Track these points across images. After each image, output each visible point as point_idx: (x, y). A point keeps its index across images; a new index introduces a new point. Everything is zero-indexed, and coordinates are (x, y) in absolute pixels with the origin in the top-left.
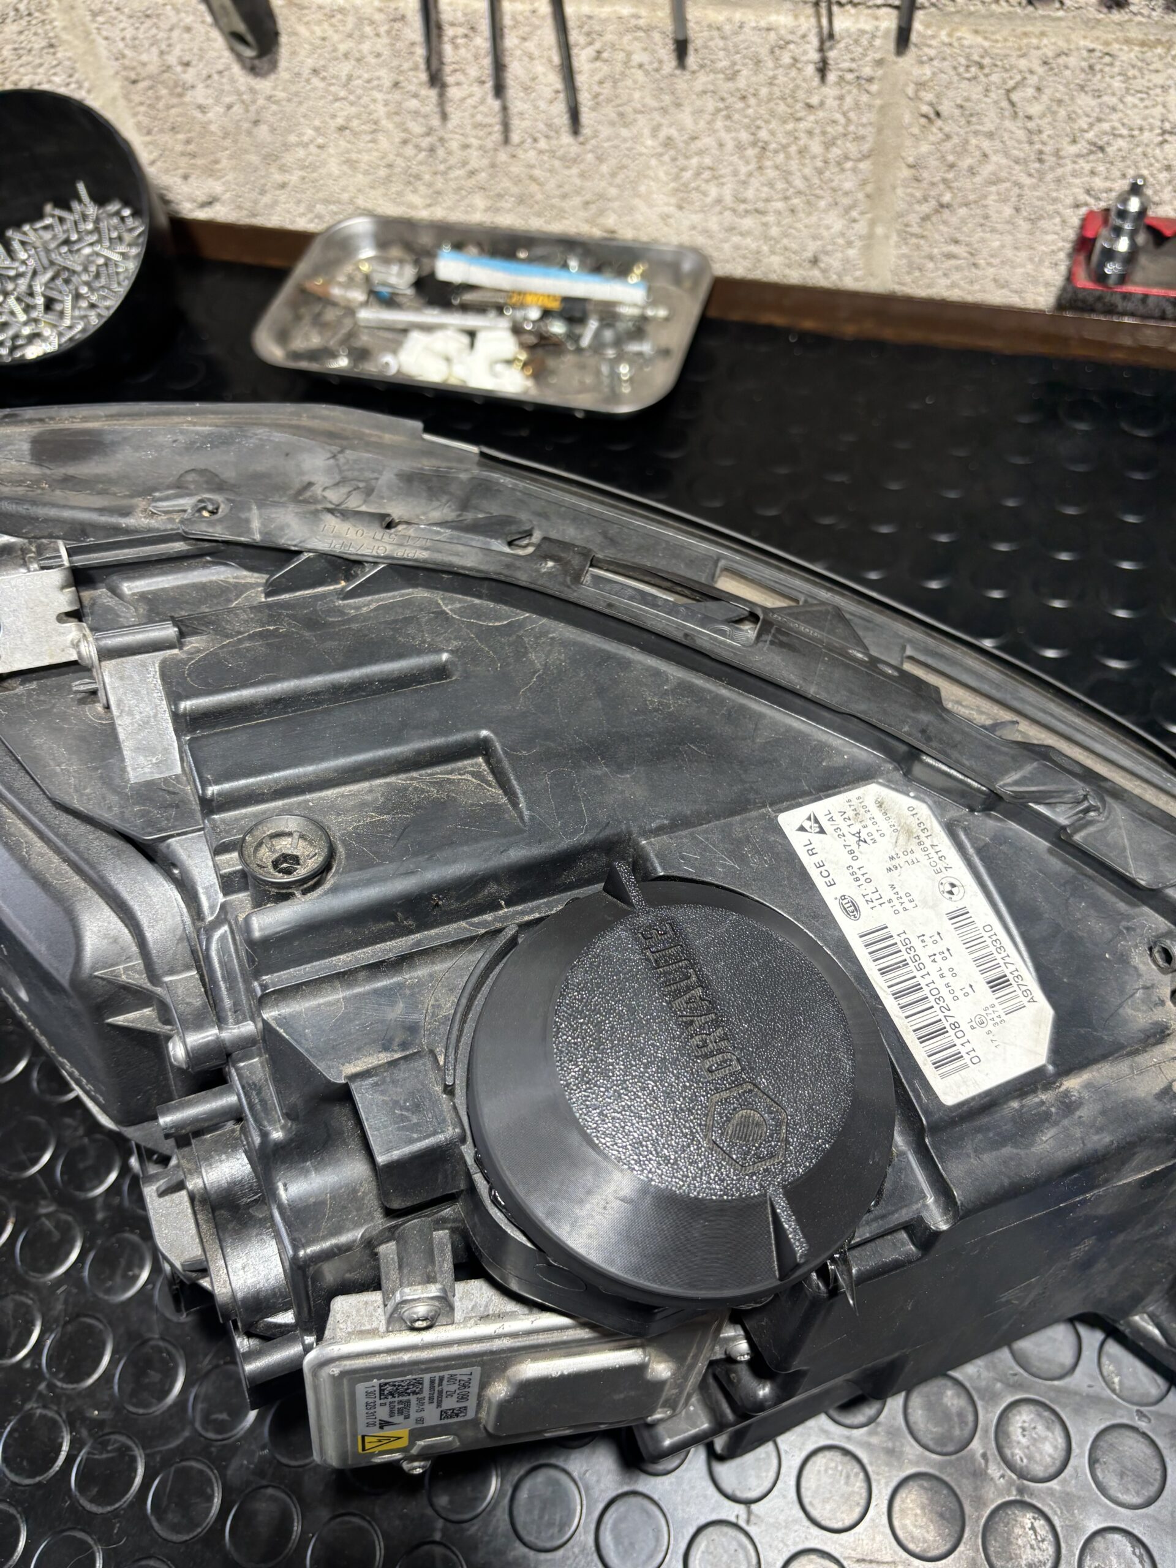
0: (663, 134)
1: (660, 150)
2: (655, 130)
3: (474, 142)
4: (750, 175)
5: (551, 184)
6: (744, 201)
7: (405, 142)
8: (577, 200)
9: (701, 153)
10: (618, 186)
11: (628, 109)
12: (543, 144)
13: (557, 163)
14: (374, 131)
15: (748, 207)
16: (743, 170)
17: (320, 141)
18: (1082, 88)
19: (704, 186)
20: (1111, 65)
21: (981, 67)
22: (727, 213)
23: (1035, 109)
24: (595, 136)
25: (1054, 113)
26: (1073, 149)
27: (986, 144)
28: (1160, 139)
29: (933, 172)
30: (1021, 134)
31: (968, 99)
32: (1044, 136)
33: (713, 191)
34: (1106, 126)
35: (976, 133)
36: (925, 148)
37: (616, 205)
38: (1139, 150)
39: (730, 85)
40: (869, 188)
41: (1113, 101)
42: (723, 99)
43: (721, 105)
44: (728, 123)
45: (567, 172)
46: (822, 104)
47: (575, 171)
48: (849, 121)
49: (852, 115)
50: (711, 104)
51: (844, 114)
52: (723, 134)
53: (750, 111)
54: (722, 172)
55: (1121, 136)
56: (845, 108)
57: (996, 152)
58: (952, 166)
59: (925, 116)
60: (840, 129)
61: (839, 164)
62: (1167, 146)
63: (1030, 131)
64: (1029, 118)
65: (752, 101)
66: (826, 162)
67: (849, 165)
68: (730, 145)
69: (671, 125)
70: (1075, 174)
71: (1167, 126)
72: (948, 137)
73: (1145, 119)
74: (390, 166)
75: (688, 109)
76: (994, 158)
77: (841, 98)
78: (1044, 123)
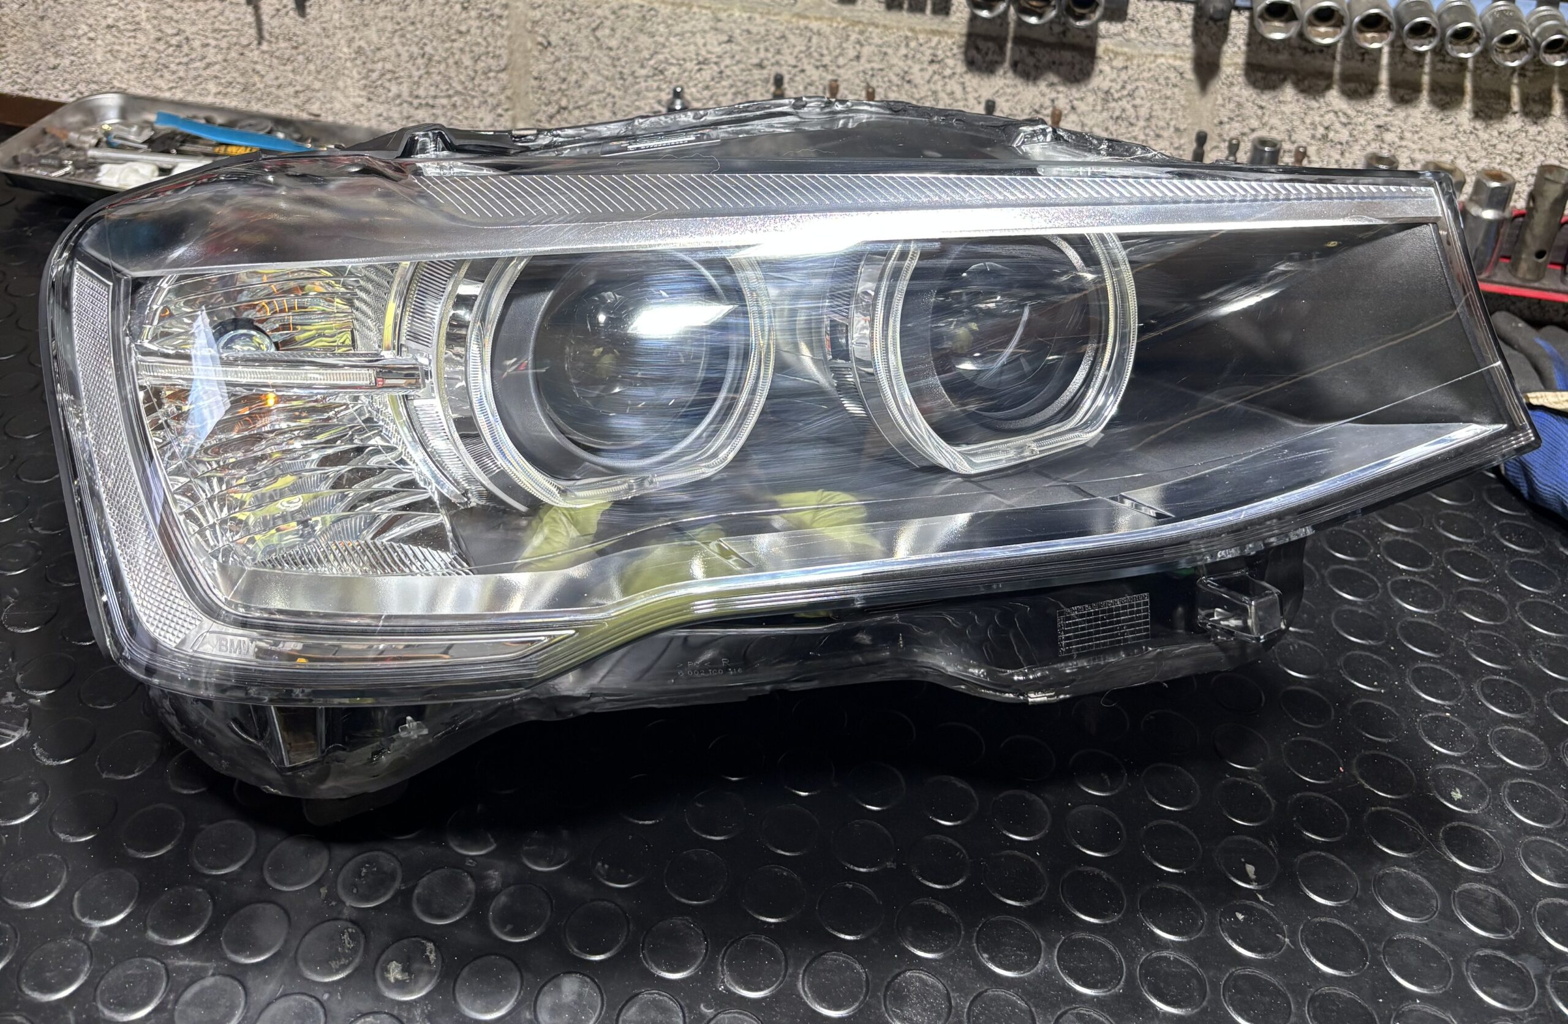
0: (355, 45)
1: (353, 56)
2: (351, 41)
3: (213, 43)
4: (420, 77)
6: (417, 97)
7: (159, 39)
8: (291, 90)
9: (384, 60)
10: (323, 81)
11: (329, 26)
13: (275, 61)
16: (416, 74)
17: (92, 35)
18: (641, 31)
19: (387, 84)
20: (656, 16)
21: (574, 13)
22: (405, 105)
23: (613, 43)
24: (304, 43)
25: (626, 46)
26: (643, 72)
27: (585, 66)
28: (697, 67)
29: (552, 84)
30: (606, 60)
31: (567, 34)
32: (623, 61)
33: (394, 89)
34: (661, 57)
35: (577, 57)
36: (543, 67)
37: (319, 95)
38: (686, 74)
39: (403, 14)
40: (509, 92)
41: (662, 40)
42: (398, 24)
43: (398, 27)
44: (404, 40)
45: (282, 68)
46: (468, 31)
47: (289, 67)
48: (489, 44)
49: (490, 39)
50: (390, 27)
51: (485, 39)
52: (399, 48)
53: (418, 33)
54: (402, 74)
55: (671, 64)
56: (485, 34)
57: (592, 71)
58: (564, 80)
59: (541, 44)
60: (483, 49)
61: (485, 73)
62: (703, 73)
63: (613, 59)
64: (610, 49)
65: (419, 26)
66: (476, 72)
67: (492, 74)
68: (405, 56)
69: (360, 39)
70: (647, 89)
71: (701, 59)
72: (558, 59)
73: (685, 52)
74: (145, 56)
75: (374, 29)
76: (592, 76)
77: (482, 28)
78: (620, 52)
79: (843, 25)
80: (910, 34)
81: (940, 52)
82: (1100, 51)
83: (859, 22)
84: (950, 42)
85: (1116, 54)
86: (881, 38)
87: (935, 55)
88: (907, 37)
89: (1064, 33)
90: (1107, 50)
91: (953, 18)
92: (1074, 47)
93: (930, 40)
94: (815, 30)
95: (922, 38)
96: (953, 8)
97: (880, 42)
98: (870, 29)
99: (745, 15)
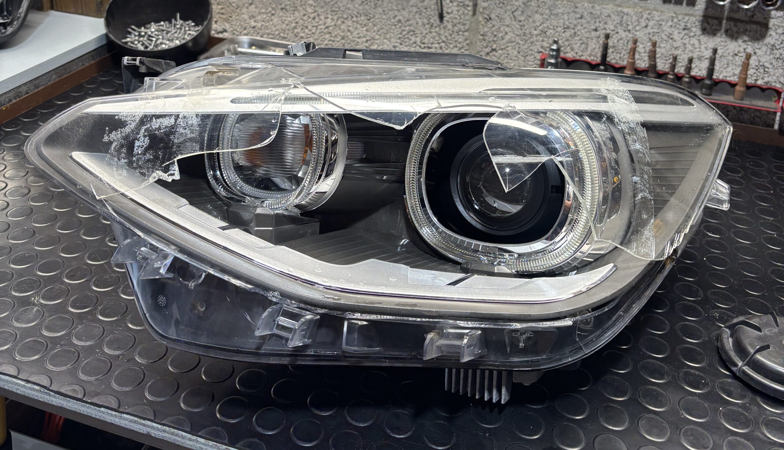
0: (397, 19)
1: (396, 23)
2: (395, 16)
3: (330, 17)
4: (426, 34)
5: (355, 34)
6: (424, 43)
7: (304, 15)
8: (364, 39)
9: (410, 25)
10: (380, 35)
11: (386, 9)
12: (354, 19)
13: (359, 26)
14: (294, 11)
15: (426, 45)
16: (425, 32)
17: (273, 12)
18: (536, 12)
19: (410, 37)
21: (503, 4)
22: (418, 47)
23: (522, 18)
24: (374, 17)
25: (528, 20)
26: (535, 32)
27: (507, 29)
28: (563, 30)
29: (490, 37)
30: (518, 26)
31: (500, 14)
32: (526, 27)
33: (413, 39)
34: (545, 25)
35: (503, 25)
36: (486, 29)
37: (378, 42)
38: (557, 34)
39: (422, 4)
40: (468, 42)
41: (547, 17)
42: (419, 8)
43: (418, 10)
44: (420, 16)
45: (361, 29)
46: (452, 12)
47: (365, 29)
48: (461, 18)
49: (462, 16)
50: (415, 9)
51: (459, 16)
52: (418, 20)
53: (428, 13)
54: (417, 32)
55: (551, 29)
56: (459, 14)
57: (510, 32)
58: (495, 36)
59: (486, 19)
60: (458, 21)
61: (457, 32)
62: (566, 33)
63: (521, 26)
64: (520, 21)
65: (429, 9)
66: (453, 32)
67: (461, 33)
68: (420, 23)
69: (400, 15)
70: (537, 41)
71: (565, 26)
72: (494, 26)
73: (558, 23)
74: (297, 23)
75: (407, 11)
76: (509, 34)
77: (458, 11)
78: (525, 23)
79: (640, 10)
80: (674, 15)
81: (689, 25)
82: (771, 25)
83: (648, 9)
84: (694, 19)
85: (779, 27)
86: (659, 17)
87: (686, 26)
88: (672, 17)
89: (752, 16)
90: (774, 25)
91: (696, 8)
92: (757, 23)
93: (684, 18)
94: (626, 13)
95: (680, 17)
96: (697, 3)
97: (658, 19)
98: (654, 12)
99: (590, 5)
